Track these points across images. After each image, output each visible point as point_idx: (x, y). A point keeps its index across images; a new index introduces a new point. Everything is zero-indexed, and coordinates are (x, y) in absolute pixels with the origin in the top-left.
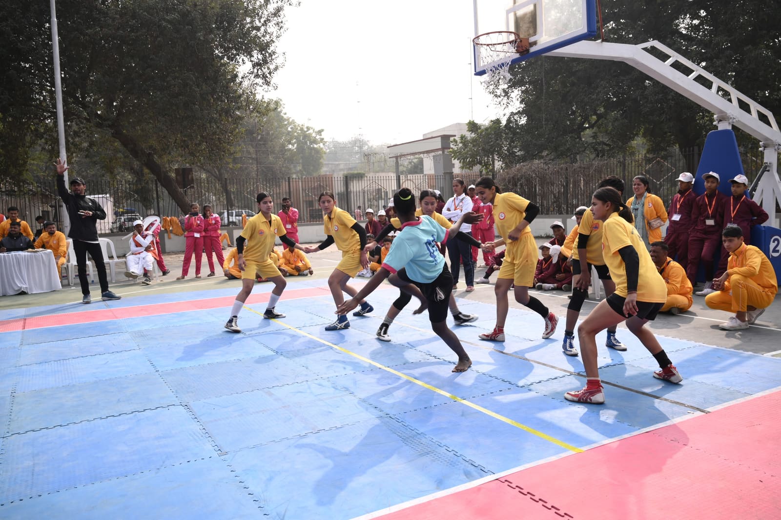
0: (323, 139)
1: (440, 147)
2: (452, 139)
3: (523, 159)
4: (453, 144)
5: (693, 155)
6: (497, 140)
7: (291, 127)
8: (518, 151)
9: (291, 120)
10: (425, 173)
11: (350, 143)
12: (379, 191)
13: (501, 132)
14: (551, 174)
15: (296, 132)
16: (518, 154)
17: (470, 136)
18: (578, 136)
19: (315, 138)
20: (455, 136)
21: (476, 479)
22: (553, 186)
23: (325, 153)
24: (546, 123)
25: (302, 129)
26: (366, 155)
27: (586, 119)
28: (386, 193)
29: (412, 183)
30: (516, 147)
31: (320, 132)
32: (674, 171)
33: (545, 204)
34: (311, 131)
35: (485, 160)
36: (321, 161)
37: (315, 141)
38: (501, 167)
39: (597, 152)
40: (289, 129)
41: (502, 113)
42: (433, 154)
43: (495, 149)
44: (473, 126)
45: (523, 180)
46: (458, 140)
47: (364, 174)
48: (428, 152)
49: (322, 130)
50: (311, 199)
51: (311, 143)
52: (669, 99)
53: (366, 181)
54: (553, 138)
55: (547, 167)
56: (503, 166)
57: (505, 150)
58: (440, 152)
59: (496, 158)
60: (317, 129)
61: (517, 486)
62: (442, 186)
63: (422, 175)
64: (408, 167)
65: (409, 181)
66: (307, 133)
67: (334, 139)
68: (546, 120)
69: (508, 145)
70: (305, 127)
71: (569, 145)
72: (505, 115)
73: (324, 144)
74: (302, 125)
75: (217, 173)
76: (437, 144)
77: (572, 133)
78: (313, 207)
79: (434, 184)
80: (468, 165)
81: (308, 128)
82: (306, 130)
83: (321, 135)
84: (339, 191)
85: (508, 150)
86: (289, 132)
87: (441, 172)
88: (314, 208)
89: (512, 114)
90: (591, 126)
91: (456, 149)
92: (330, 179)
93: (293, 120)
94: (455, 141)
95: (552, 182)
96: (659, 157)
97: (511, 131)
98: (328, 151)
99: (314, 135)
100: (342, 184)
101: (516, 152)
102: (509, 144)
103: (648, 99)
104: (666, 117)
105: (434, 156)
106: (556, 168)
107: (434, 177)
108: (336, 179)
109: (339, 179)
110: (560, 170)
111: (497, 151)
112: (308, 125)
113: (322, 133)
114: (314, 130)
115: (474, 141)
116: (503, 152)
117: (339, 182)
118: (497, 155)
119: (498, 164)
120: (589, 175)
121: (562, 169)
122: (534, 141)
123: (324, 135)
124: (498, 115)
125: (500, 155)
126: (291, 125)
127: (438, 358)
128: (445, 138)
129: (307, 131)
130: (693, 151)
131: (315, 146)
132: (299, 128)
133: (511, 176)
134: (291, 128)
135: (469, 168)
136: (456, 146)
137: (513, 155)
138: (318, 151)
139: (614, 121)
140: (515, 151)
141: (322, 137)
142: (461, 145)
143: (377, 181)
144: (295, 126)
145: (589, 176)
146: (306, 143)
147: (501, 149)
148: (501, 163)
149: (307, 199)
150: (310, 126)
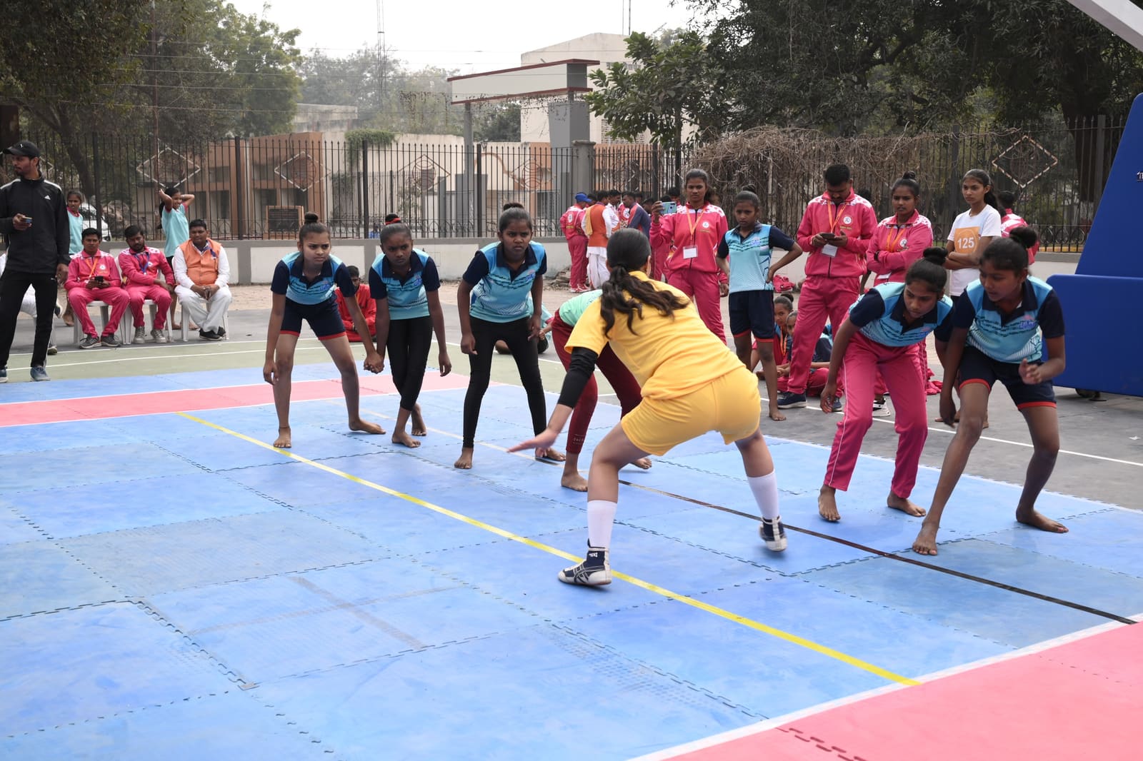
0: (297, 52)
1: (565, 86)
2: (591, 69)
3: (746, 122)
4: (596, 83)
5: (1095, 131)
6: (692, 79)
7: (224, 20)
8: (734, 104)
9: (224, 5)
10: (523, 139)
11: (354, 63)
12: (427, 175)
13: (700, 63)
14: (804, 157)
15: (235, 32)
16: (734, 110)
17: (634, 66)
18: (859, 78)
19: (280, 48)
20: (597, 63)
21: (737, 726)
22: (808, 184)
23: (301, 83)
24: (796, 46)
25: (249, 28)
26: (405, 96)
27: (878, 43)
28: (442, 182)
29: (494, 158)
30: (729, 97)
31: (291, 36)
32: (1055, 163)
33: (789, 220)
34: (270, 32)
35: (662, 120)
36: (292, 101)
37: (278, 57)
38: (697, 135)
39: (898, 115)
40: (220, 25)
41: (702, 20)
42: (551, 99)
43: (685, 97)
44: (639, 45)
45: (745, 168)
46: (608, 73)
47: (392, 137)
48: (538, 95)
49: (297, 32)
50: (271, 186)
51: (271, 59)
52: (1052, 12)
53: (394, 154)
54: (809, 80)
55: (795, 143)
56: (700, 134)
57: (707, 101)
58: (565, 97)
59: (687, 117)
60: (284, 29)
61: (812, 738)
62: (564, 171)
63: (517, 145)
64: (486, 125)
65: (489, 157)
66: (262, 35)
67: (318, 52)
68: (797, 40)
69: (712, 89)
70: (258, 22)
71: (842, 96)
72: (707, 25)
73: (299, 65)
74: (251, 18)
75: (57, 116)
76: (559, 79)
77: (848, 72)
78: (275, 204)
79: (549, 166)
80: (624, 127)
81: (264, 26)
82: (258, 28)
83: (293, 43)
84: (335, 171)
85: (713, 99)
86: (219, 31)
87: (566, 142)
88: (278, 207)
89: (724, 22)
90: (887, 59)
91: (602, 93)
92: (316, 146)
93: (230, 6)
94: (600, 74)
95: (806, 174)
96: (1026, 134)
97: (719, 59)
98: (304, 78)
99: (277, 41)
100: (342, 155)
101: (730, 107)
102: (716, 88)
103: (1008, 9)
104: (1043, 49)
105: (551, 106)
106: (814, 145)
107: (549, 151)
108: (329, 146)
109: (335, 146)
110: (823, 149)
111: (690, 103)
112: (264, 19)
113: (296, 39)
114: (276, 31)
115: (640, 79)
116: (701, 104)
117: (335, 153)
118: (688, 109)
119: (688, 131)
120: (882, 163)
121: (827, 147)
122: (768, 85)
123: (299, 43)
124: (693, 23)
125: (693, 109)
126: (224, 16)
127: (620, 523)
128: (577, 68)
129: (263, 32)
130: (1096, 123)
131: (280, 67)
132: (243, 25)
133: (721, 158)
134: (225, 24)
135: (627, 136)
136: (601, 86)
137: (724, 112)
138: (286, 80)
139: (938, 52)
140: (729, 103)
141: (295, 47)
142: (612, 84)
143: (430, 155)
144: (233, 18)
145: (882, 166)
146: (259, 59)
147: (697, 99)
148: (696, 128)
149: (264, 186)
150: (269, 20)
